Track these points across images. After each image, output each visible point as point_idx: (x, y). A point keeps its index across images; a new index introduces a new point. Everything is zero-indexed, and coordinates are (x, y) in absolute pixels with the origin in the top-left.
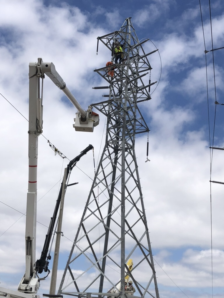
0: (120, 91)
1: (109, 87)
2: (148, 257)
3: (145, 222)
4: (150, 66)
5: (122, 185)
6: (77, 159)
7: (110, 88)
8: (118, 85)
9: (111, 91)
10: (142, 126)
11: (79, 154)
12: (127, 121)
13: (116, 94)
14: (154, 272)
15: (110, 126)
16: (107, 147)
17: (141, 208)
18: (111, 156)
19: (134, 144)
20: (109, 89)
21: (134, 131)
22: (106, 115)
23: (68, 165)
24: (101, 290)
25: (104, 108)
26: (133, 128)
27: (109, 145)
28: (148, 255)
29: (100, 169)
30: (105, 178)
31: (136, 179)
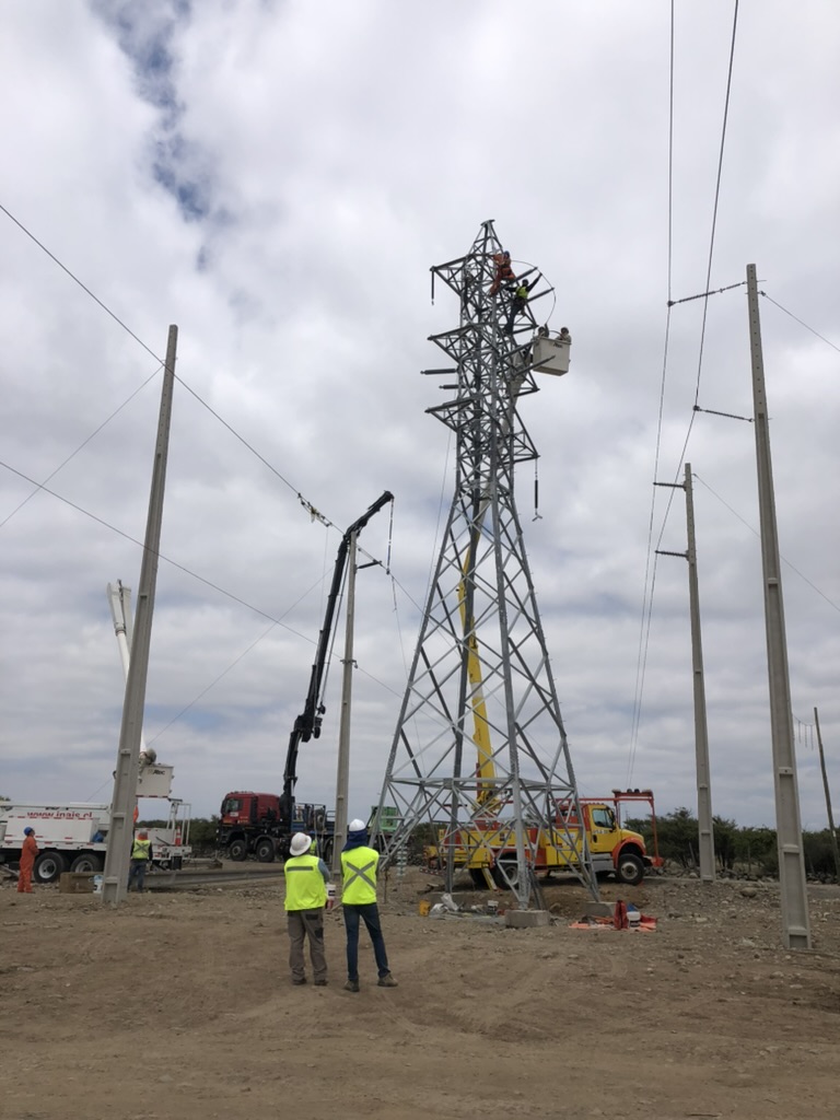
0: (478, 377)
1: (458, 370)
2: (550, 705)
3: (542, 640)
4: (533, 321)
5: (498, 571)
6: (363, 522)
7: (459, 373)
8: (474, 364)
9: (461, 378)
10: (525, 447)
11: (365, 511)
12: (499, 438)
13: (470, 382)
14: (563, 735)
15: (463, 450)
16: (460, 496)
17: (532, 614)
18: (468, 511)
19: (511, 486)
20: (456, 374)
21: (512, 459)
22: (455, 429)
23: (344, 537)
24: (457, 771)
25: (451, 416)
26: (510, 453)
27: (464, 492)
28: (550, 702)
29: (449, 542)
30: (457, 557)
31: (520, 556)
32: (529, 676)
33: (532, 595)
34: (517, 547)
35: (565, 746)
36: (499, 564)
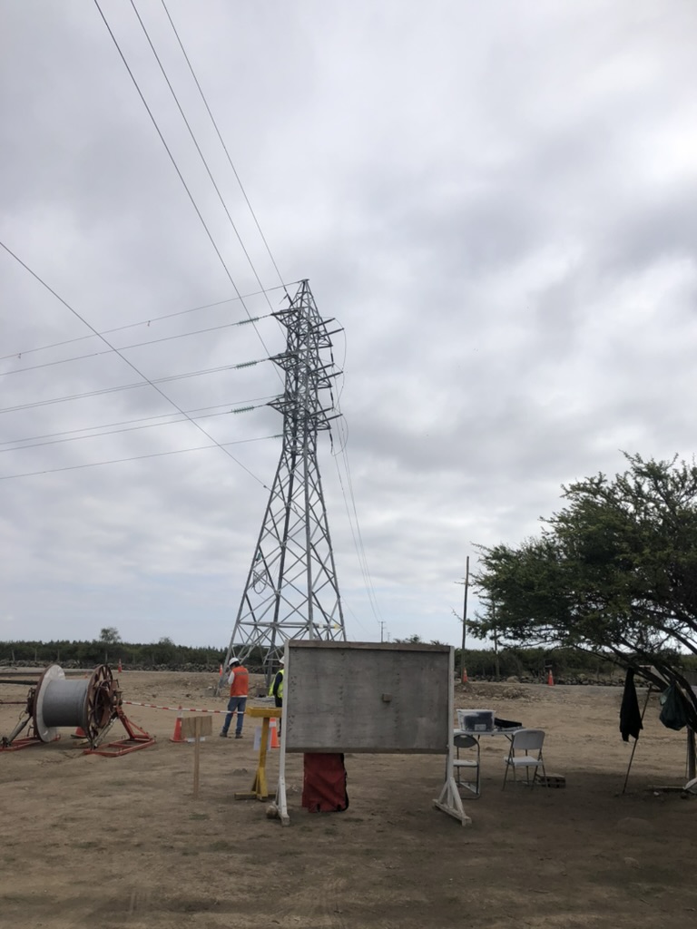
3: (329, 540)
14: (339, 596)
16: (285, 454)
18: (289, 463)
24: (276, 618)
27: (287, 451)
28: (332, 578)
30: (282, 491)
31: (319, 492)
32: (320, 562)
33: (325, 515)
34: (318, 487)
35: (339, 603)
36: (307, 499)
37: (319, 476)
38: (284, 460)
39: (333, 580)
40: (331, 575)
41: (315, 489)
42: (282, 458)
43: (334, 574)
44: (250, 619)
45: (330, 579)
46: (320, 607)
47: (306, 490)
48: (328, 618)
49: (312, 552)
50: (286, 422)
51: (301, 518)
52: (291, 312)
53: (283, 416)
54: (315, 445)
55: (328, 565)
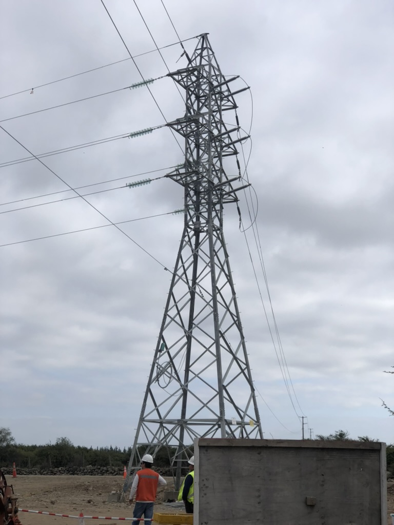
2: (245, 371)
4: (235, 104)
10: (230, 195)
14: (253, 390)
16: (187, 231)
17: (234, 312)
18: (192, 241)
22: (183, 185)
24: (183, 415)
25: (181, 178)
27: (190, 228)
28: (245, 369)
29: (180, 263)
30: (185, 273)
31: (227, 273)
32: (231, 352)
33: (234, 299)
34: (225, 267)
35: (253, 397)
36: (214, 281)
37: (227, 255)
38: (186, 239)
39: (246, 371)
40: (244, 366)
41: (223, 270)
42: (184, 236)
43: (247, 364)
44: (155, 416)
45: (243, 371)
46: (232, 402)
47: (213, 272)
48: (242, 414)
49: (222, 342)
50: (187, 195)
51: (208, 304)
52: (189, 71)
53: (183, 188)
54: (221, 220)
55: (240, 356)
